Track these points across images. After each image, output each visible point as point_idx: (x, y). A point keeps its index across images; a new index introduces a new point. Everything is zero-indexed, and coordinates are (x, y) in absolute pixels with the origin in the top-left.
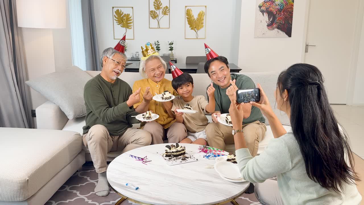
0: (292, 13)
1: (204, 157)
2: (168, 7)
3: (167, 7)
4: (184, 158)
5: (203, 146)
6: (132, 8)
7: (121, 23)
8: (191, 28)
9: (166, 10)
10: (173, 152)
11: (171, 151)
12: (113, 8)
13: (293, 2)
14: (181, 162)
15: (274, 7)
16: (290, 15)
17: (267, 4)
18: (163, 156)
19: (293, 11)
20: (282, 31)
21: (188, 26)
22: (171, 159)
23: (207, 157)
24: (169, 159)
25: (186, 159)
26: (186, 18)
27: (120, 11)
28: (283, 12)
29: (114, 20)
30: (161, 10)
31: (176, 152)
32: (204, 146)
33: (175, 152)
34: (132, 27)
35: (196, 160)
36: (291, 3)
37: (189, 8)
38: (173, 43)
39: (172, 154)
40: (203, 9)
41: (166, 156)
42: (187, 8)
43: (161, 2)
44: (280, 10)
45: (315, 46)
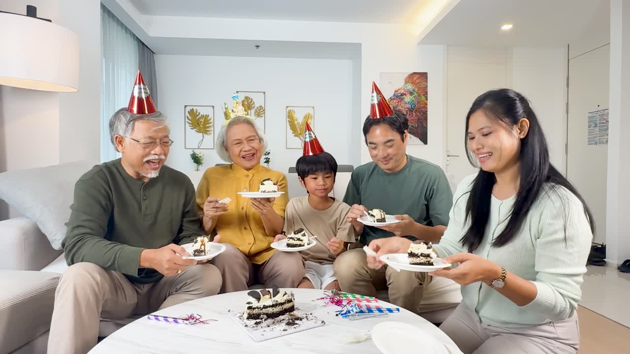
0: (427, 114)
1: (337, 315)
2: (263, 106)
3: (261, 107)
4: (291, 321)
5: (330, 291)
6: (213, 107)
7: (197, 127)
8: (294, 135)
9: (259, 111)
10: (265, 307)
11: (261, 304)
12: (186, 106)
13: (427, 100)
14: (284, 330)
15: (403, 105)
16: (424, 116)
17: (395, 102)
18: (241, 317)
19: (427, 111)
20: (415, 136)
21: (290, 131)
22: (259, 323)
23: (342, 314)
24: (256, 323)
25: (297, 322)
26: (288, 122)
27: (195, 111)
28: (415, 112)
29: (187, 123)
30: (253, 111)
31: (273, 306)
32: (332, 292)
33: (270, 306)
34: (212, 132)
35: (319, 323)
36: (424, 101)
37: (292, 108)
38: (269, 153)
39: (264, 311)
40: (311, 111)
41: (248, 318)
42: (289, 109)
43: (253, 100)
44: (411, 110)
45: (458, 156)
